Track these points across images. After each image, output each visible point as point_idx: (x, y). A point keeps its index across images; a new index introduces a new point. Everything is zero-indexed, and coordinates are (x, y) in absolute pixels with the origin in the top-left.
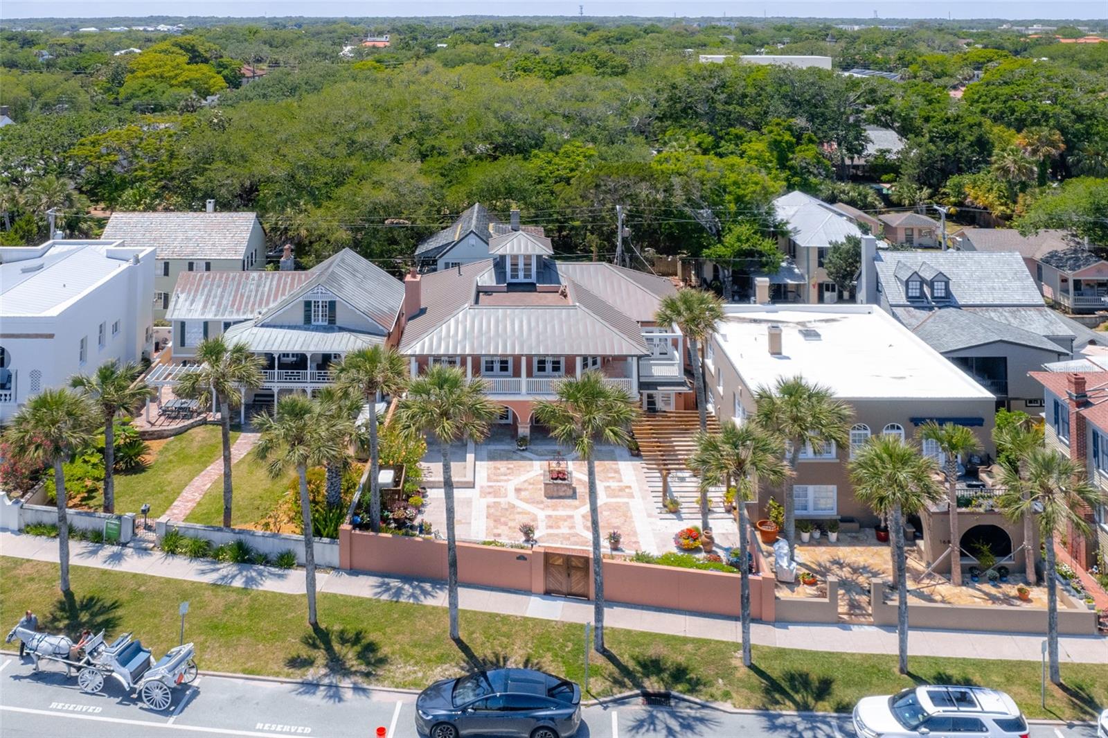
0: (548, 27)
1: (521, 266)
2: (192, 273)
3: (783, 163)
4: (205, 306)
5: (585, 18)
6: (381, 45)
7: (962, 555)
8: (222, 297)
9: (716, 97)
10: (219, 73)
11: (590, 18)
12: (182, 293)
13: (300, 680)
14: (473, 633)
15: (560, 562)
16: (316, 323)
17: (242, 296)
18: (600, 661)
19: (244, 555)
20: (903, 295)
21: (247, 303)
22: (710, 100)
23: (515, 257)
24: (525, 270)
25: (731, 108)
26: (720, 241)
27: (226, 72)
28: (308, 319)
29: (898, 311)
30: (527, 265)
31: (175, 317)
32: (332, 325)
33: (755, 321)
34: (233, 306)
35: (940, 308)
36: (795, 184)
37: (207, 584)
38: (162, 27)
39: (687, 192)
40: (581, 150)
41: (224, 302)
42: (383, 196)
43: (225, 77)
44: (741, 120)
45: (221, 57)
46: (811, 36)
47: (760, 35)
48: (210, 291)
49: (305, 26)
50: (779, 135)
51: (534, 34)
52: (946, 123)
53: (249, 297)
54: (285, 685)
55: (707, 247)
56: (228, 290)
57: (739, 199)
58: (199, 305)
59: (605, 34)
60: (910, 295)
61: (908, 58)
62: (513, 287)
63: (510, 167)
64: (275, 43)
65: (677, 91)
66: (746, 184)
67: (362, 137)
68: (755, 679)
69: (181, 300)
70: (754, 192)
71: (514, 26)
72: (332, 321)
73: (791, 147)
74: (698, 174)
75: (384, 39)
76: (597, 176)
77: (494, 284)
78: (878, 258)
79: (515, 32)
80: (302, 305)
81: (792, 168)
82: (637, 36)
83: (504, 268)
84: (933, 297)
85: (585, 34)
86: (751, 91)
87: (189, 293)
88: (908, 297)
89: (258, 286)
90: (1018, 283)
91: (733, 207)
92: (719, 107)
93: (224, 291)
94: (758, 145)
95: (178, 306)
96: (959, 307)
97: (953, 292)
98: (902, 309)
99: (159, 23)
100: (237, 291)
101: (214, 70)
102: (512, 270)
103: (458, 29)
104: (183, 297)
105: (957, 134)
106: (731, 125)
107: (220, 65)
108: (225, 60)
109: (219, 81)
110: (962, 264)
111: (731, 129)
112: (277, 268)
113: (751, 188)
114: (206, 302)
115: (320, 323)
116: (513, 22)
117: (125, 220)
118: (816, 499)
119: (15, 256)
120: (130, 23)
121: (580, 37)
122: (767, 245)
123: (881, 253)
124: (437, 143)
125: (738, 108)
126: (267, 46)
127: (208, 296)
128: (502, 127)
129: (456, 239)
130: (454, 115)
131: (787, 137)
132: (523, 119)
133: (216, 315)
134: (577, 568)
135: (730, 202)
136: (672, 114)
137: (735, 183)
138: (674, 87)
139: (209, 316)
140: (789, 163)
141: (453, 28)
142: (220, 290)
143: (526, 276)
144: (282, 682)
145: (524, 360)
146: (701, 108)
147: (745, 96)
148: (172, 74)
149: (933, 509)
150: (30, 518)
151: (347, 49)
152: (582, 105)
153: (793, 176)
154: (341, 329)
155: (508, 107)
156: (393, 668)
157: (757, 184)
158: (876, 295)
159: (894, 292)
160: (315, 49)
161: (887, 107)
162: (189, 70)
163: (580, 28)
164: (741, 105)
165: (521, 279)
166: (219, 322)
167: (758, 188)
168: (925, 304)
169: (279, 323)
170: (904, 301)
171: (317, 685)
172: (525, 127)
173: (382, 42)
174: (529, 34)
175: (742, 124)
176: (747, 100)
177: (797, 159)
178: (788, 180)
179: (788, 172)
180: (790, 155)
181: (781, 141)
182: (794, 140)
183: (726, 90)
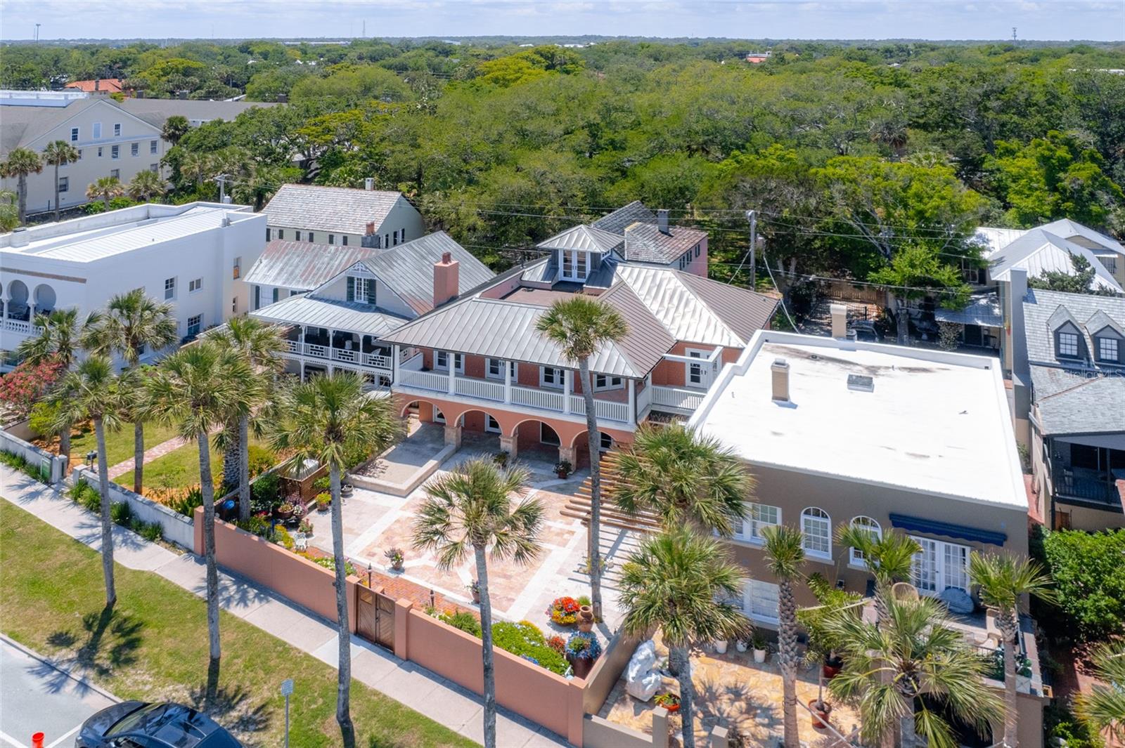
1: (575, 263)
2: (282, 241)
3: (1053, 184)
4: (278, 275)
8: (297, 266)
9: (988, 104)
12: (266, 258)
13: (44, 658)
14: (237, 657)
15: (370, 600)
16: (359, 301)
17: (314, 267)
20: (1053, 351)
21: (315, 274)
22: (979, 108)
23: (569, 253)
24: (579, 268)
25: (1006, 117)
26: (891, 265)
28: (351, 296)
30: (581, 262)
31: (250, 281)
32: (371, 305)
33: (814, 357)
34: (302, 276)
35: (1106, 375)
36: (1066, 210)
37: (72, 538)
44: (1017, 132)
48: (289, 260)
50: (1052, 149)
53: (319, 269)
54: (31, 659)
56: (305, 260)
58: (274, 273)
60: (1062, 351)
62: (559, 286)
69: (262, 265)
70: (937, 208)
72: (372, 300)
73: (1064, 165)
75: (765, 55)
77: (539, 280)
78: (1030, 298)
80: (346, 281)
81: (1063, 191)
83: (557, 263)
84: (1098, 359)
86: (1039, 98)
87: (272, 259)
88: (1059, 355)
89: (331, 259)
91: (912, 224)
92: (991, 115)
93: (300, 261)
94: (1028, 160)
95: (257, 271)
98: (1046, 369)
100: (311, 263)
102: (565, 267)
111: (1001, 143)
113: (935, 202)
114: (282, 269)
115: (362, 301)
119: (158, 212)
122: (947, 273)
123: (1038, 293)
125: (1016, 118)
127: (286, 264)
131: (1062, 152)
133: (284, 283)
134: (385, 612)
135: (909, 218)
139: (278, 284)
140: (1060, 184)
142: (297, 260)
143: (579, 275)
144: (30, 656)
147: (1029, 104)
153: (1064, 201)
154: (379, 310)
155: (714, 104)
156: (133, 672)
157: (943, 198)
163: (998, 49)
164: (1022, 115)
165: (574, 277)
166: (287, 290)
168: (1084, 367)
169: (326, 297)
170: (1051, 358)
171: (53, 669)
175: (1019, 136)
176: (1033, 109)
177: (1067, 180)
178: (1057, 204)
179: (1057, 196)
180: (1062, 175)
181: (1051, 157)
182: (1069, 156)
183: (1002, 97)
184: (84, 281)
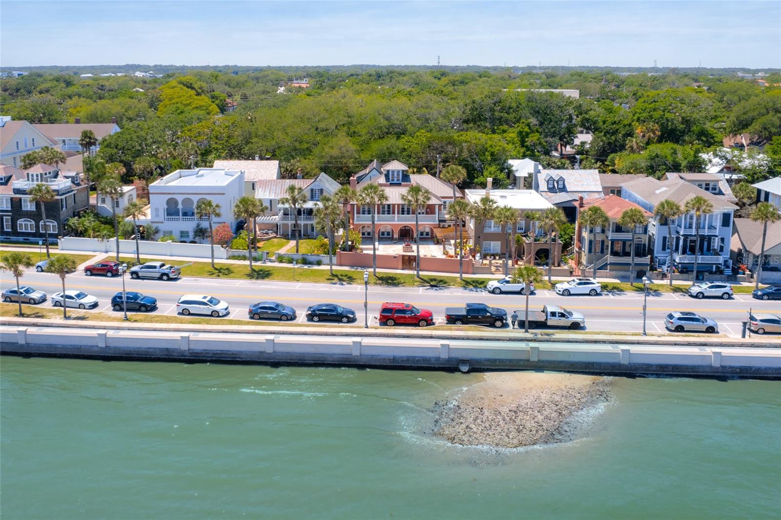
0: (414, 73)
1: (396, 175)
3: (523, 144)
4: (270, 194)
5: (441, 67)
6: (304, 86)
7: (536, 259)
8: (276, 190)
9: (495, 108)
10: (213, 102)
11: (445, 67)
12: (260, 188)
13: (330, 283)
15: (407, 258)
16: (315, 198)
17: (284, 189)
18: (418, 279)
19: (305, 262)
20: (546, 187)
21: (286, 192)
22: (492, 110)
23: (393, 172)
24: (397, 177)
25: (502, 114)
26: (483, 175)
27: (217, 102)
28: (312, 197)
29: (543, 194)
30: (398, 175)
31: (258, 197)
35: (560, 192)
36: (527, 155)
37: (294, 268)
38: (139, 74)
39: (470, 151)
40: (424, 134)
41: (277, 192)
42: (335, 152)
43: (218, 105)
44: (507, 122)
45: (213, 91)
46: (593, 80)
47: (558, 79)
48: (271, 187)
49: (240, 73)
50: (522, 128)
51: (405, 78)
52: (613, 124)
53: (286, 190)
55: (477, 178)
56: (278, 187)
57: (492, 154)
58: (267, 193)
59: (452, 78)
61: (639, 94)
62: (391, 185)
63: (390, 142)
64: (232, 85)
65: (475, 105)
66: (496, 146)
67: (322, 125)
68: (463, 282)
69: (259, 193)
70: (498, 150)
71: (392, 72)
73: (527, 134)
74: (474, 142)
75: (304, 82)
76: (429, 141)
77: (385, 183)
78: (539, 172)
79: (391, 77)
80: (310, 191)
81: (527, 147)
82: (474, 79)
83: (389, 176)
84: (558, 188)
85: (439, 79)
86: (514, 105)
88: (548, 188)
90: (594, 183)
91: (489, 158)
92: (496, 114)
93: (276, 188)
94: (512, 134)
96: (568, 192)
97: (566, 186)
98: (545, 193)
99: (135, 71)
101: (211, 100)
102: (392, 177)
103: (352, 75)
104: (260, 190)
105: (617, 130)
106: (502, 125)
107: (213, 97)
108: (216, 93)
109: (214, 108)
110: (573, 175)
111: (501, 127)
112: (296, 178)
113: (497, 148)
114: (270, 192)
115: (317, 199)
116: (390, 69)
117: (222, 164)
118: (494, 247)
119: (186, 174)
120: (114, 70)
121: (436, 81)
123: (541, 170)
124: (356, 130)
125: (506, 115)
126: (227, 87)
127: (270, 189)
128: (386, 123)
129: (367, 172)
130: (364, 116)
131: (527, 129)
132: (397, 118)
133: (274, 197)
134: (413, 260)
135: (488, 156)
136: (473, 119)
137: (491, 146)
138: (474, 102)
139: (272, 197)
140: (525, 144)
141: (349, 74)
143: (397, 180)
144: (324, 283)
145: (396, 206)
146: (488, 115)
147: (510, 108)
148: (188, 102)
149: (527, 242)
150: (230, 254)
151: (281, 90)
152: (427, 110)
153: (527, 151)
155: (390, 112)
157: (500, 146)
158: (537, 188)
159: (543, 186)
160: (261, 89)
161: (587, 116)
162: (198, 99)
163: (437, 74)
164: (508, 113)
165: (396, 182)
166: (276, 200)
167: (501, 148)
168: (554, 191)
170: (546, 190)
171: (335, 284)
172: (398, 122)
173: (304, 84)
174: (401, 78)
175: (507, 124)
176: (511, 110)
177: (529, 141)
178: (524, 153)
179: (525, 149)
180: (527, 139)
181: (523, 132)
182: (529, 131)
183: (501, 104)
184: (224, 194)
